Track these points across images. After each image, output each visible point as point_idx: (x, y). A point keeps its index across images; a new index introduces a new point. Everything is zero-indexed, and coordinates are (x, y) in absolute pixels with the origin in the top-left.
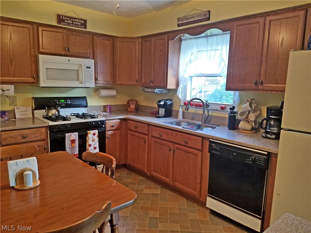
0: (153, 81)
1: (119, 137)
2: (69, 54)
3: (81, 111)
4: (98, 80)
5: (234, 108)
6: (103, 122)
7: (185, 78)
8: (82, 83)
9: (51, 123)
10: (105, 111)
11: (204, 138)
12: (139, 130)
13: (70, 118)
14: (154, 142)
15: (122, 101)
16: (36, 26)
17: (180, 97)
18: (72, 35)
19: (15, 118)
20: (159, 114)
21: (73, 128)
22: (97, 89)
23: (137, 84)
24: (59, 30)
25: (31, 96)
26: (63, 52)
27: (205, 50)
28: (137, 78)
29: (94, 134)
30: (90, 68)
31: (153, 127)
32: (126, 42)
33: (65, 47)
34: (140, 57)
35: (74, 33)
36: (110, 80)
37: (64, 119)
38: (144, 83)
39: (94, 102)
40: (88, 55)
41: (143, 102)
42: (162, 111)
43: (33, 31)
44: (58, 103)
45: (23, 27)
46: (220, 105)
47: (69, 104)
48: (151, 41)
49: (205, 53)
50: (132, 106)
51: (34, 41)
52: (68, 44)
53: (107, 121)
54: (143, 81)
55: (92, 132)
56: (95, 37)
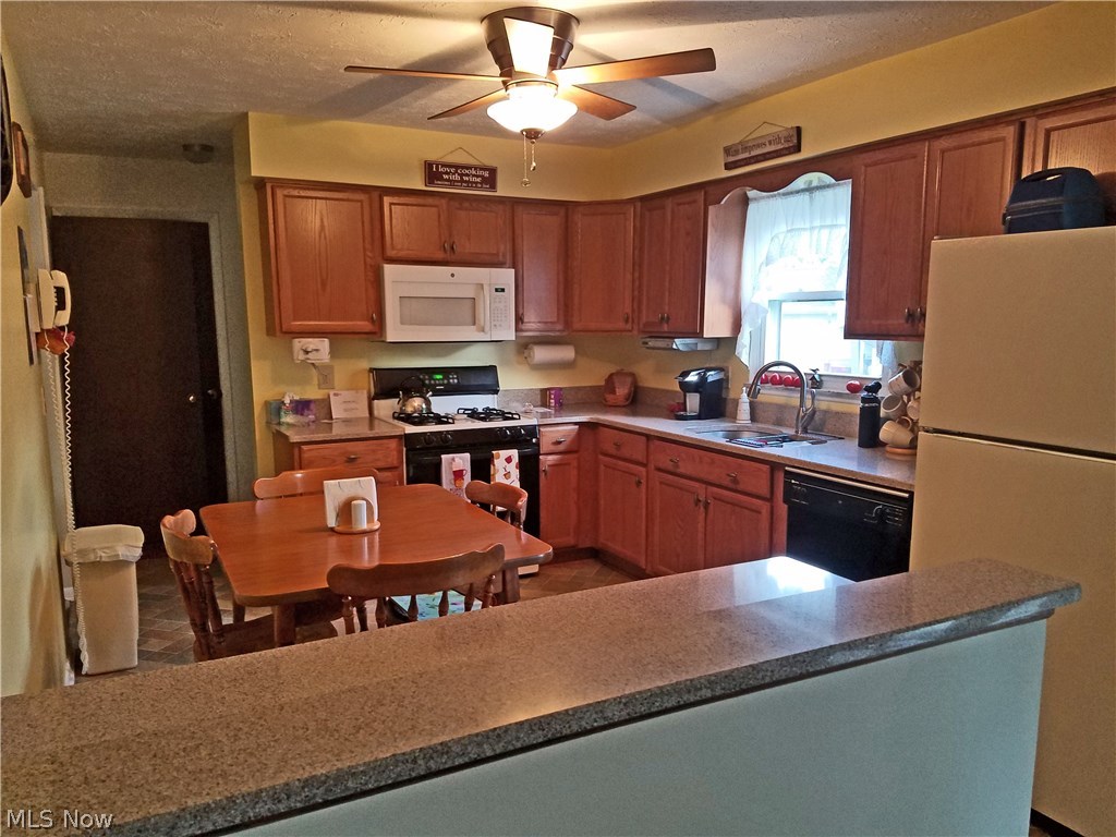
0: (668, 318)
1: (575, 472)
2: (454, 258)
3: (481, 402)
4: (525, 320)
5: (877, 386)
6: (532, 431)
7: (757, 305)
8: (483, 331)
9: (411, 429)
10: (544, 404)
11: (775, 465)
12: (626, 452)
13: (453, 420)
14: (661, 483)
15: (592, 375)
16: (375, 195)
17: (745, 359)
18: (460, 209)
19: (331, 418)
20: (685, 410)
21: (459, 442)
22: (524, 346)
23: (629, 326)
24: (430, 201)
25: (365, 365)
26: (440, 255)
27: (808, 226)
28: (629, 310)
29: (509, 460)
30: (503, 290)
31: (657, 443)
32: (601, 214)
33: (443, 240)
34: (636, 252)
35: (466, 204)
36: (555, 319)
37: (439, 419)
38: (646, 324)
39: (516, 381)
40: (501, 258)
41: (650, 380)
42: (693, 402)
43: (371, 207)
44: (427, 382)
45: (348, 200)
46: (846, 380)
47: (454, 385)
48: (663, 208)
49: (806, 235)
50: (622, 391)
51: (372, 231)
52: (450, 235)
53: (542, 429)
54: (644, 319)
55: (504, 453)
56: (519, 210)
